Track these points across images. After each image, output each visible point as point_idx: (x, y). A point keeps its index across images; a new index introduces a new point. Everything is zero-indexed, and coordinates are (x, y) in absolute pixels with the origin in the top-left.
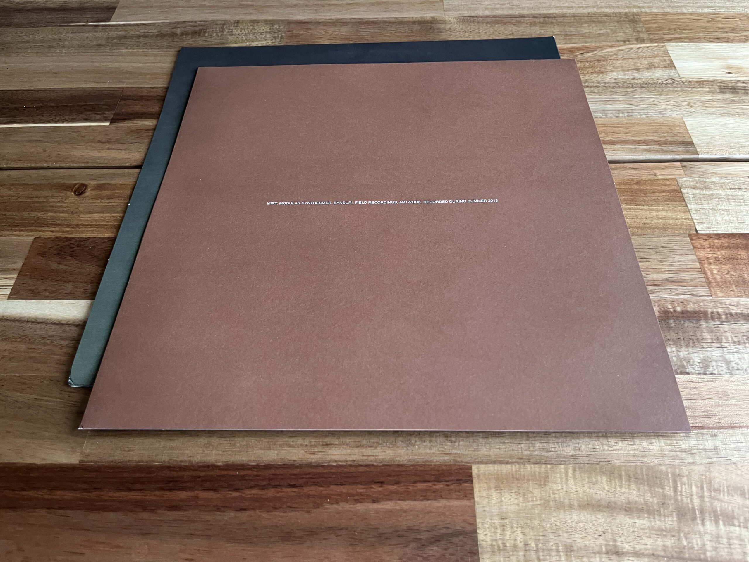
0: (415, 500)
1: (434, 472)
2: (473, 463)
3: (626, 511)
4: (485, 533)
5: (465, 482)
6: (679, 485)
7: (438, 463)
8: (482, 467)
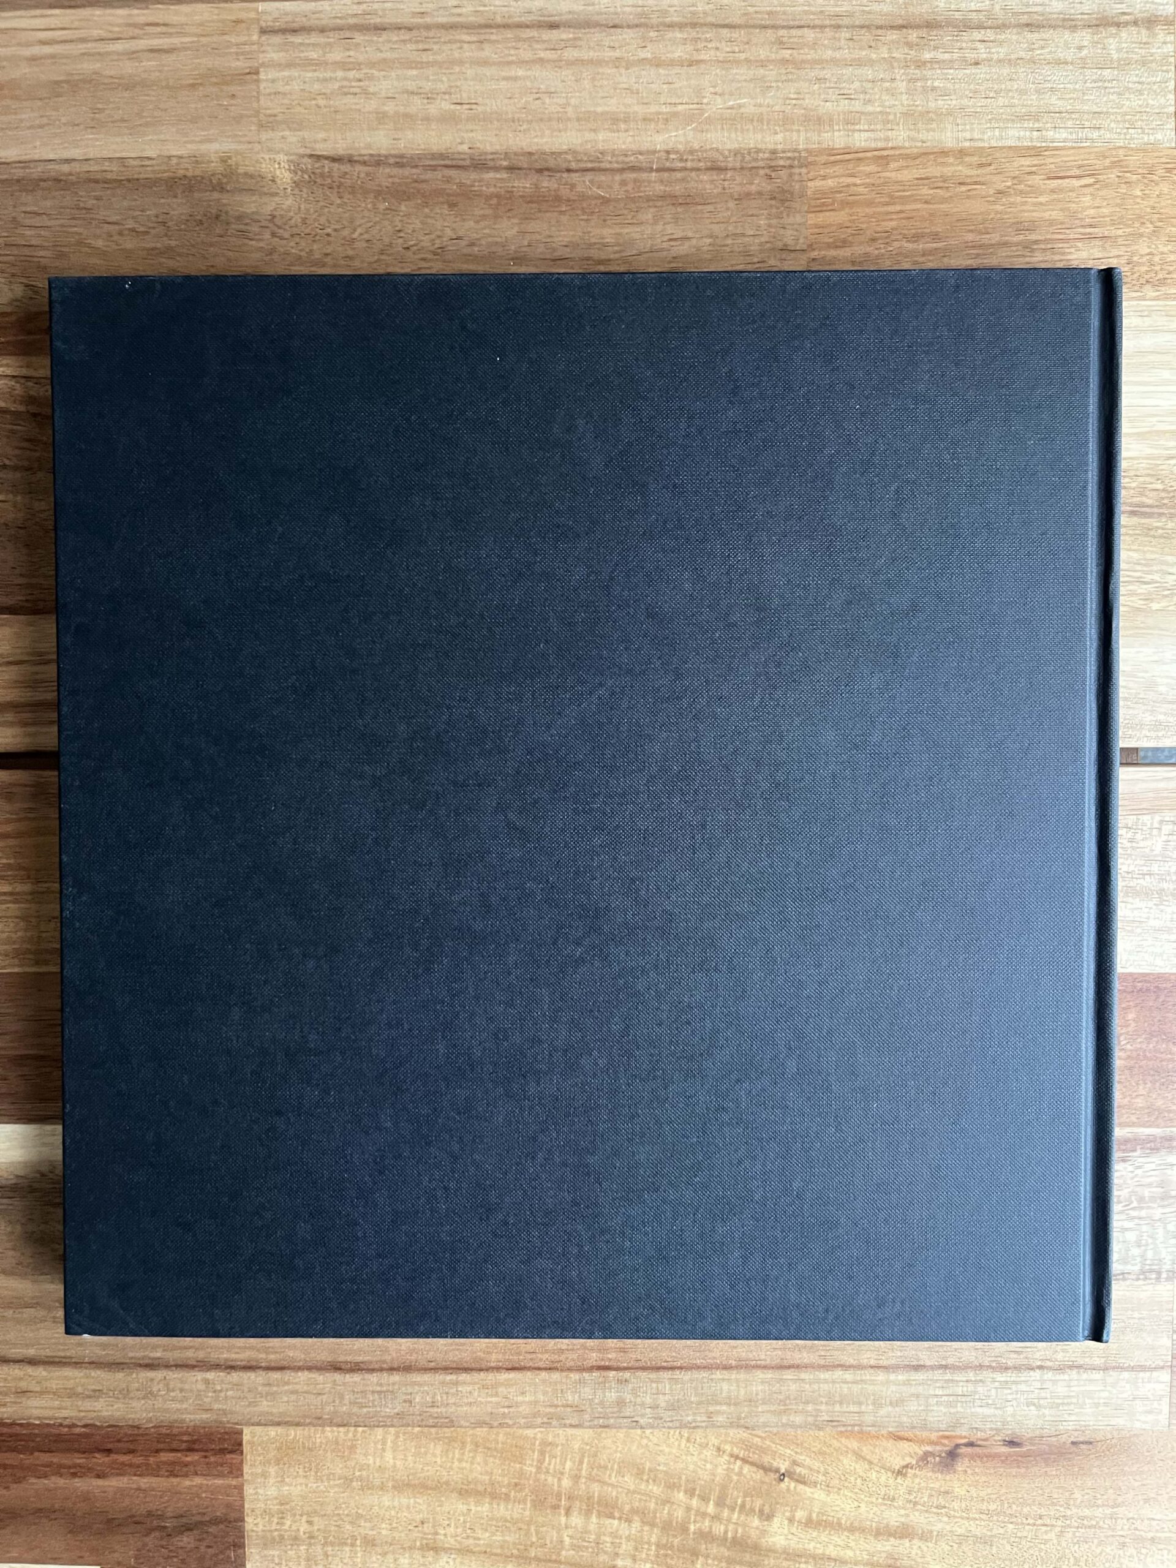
0: (158, 1476)
1: (185, 1438)
2: (246, 1425)
3: (460, 1494)
4: (255, 1522)
5: (231, 1452)
6: (547, 1459)
7: (192, 1424)
8: (258, 1429)
